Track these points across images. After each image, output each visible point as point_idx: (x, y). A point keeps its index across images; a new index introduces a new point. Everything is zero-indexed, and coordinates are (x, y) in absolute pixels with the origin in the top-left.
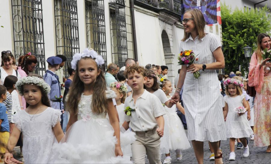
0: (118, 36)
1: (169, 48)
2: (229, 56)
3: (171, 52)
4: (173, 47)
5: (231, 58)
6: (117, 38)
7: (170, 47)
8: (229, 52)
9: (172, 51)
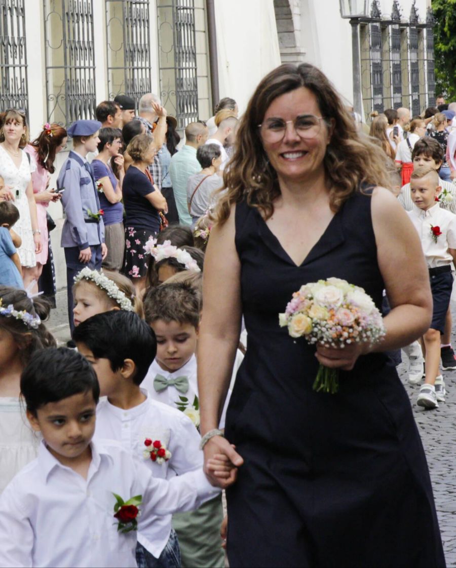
0: (176, 24)
1: (291, 34)
2: (446, 29)
3: (295, 47)
4: (300, 31)
5: (451, 35)
6: (174, 29)
7: (293, 32)
8: (447, 18)
9: (298, 44)
